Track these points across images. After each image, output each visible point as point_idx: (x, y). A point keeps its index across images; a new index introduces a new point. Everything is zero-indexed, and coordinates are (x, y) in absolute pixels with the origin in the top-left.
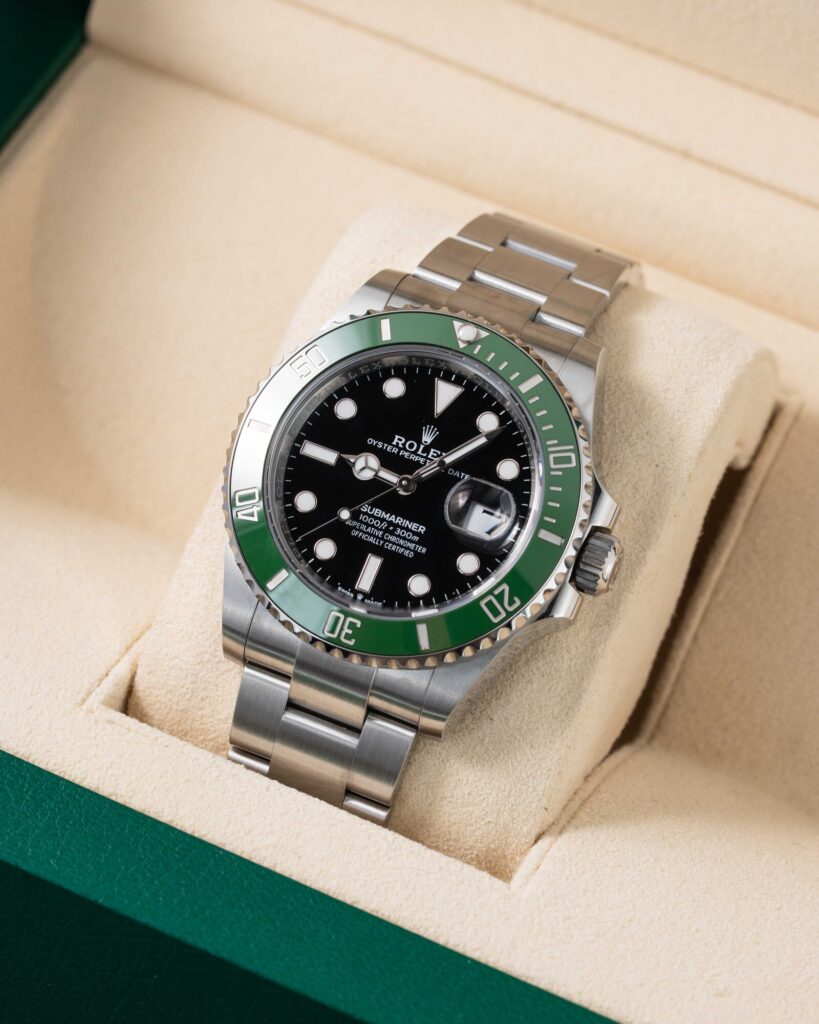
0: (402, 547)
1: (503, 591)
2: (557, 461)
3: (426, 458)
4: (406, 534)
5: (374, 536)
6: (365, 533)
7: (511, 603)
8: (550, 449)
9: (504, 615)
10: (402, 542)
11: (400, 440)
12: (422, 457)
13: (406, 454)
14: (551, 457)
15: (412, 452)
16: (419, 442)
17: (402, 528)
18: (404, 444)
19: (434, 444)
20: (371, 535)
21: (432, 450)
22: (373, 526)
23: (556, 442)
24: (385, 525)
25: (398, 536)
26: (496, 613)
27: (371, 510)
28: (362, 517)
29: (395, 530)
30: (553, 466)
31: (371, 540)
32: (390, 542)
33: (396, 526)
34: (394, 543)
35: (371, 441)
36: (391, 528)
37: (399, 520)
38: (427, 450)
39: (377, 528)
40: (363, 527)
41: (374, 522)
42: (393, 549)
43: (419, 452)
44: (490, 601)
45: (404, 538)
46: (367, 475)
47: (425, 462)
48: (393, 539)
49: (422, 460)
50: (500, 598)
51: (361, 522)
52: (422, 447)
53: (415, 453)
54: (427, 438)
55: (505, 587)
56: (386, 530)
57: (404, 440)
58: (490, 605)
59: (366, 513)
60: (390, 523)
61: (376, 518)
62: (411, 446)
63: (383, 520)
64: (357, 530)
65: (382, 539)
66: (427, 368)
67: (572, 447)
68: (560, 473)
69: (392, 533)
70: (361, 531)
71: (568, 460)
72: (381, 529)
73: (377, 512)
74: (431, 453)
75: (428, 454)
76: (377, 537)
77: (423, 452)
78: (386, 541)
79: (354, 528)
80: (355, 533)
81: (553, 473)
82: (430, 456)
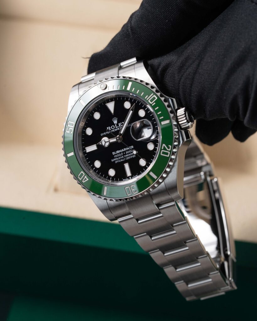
0: (131, 156)
1: (164, 146)
2: (151, 101)
3: (119, 127)
4: (129, 152)
5: (122, 159)
6: (119, 160)
7: (169, 148)
8: (147, 99)
9: (169, 153)
10: (130, 155)
11: (109, 128)
12: (118, 128)
13: (113, 130)
14: (149, 101)
15: (114, 129)
16: (114, 125)
17: (127, 151)
18: (111, 128)
19: (118, 122)
20: (121, 159)
21: (119, 124)
22: (119, 156)
23: (147, 96)
24: (122, 154)
25: (128, 154)
26: (167, 154)
27: (116, 153)
28: (115, 156)
29: (126, 153)
30: (151, 103)
31: (122, 160)
32: (127, 157)
33: (125, 151)
34: (128, 157)
35: (102, 135)
36: (124, 153)
37: (125, 149)
38: (118, 125)
39: (121, 156)
40: (117, 159)
41: (119, 155)
42: (129, 158)
43: (116, 127)
44: (163, 152)
45: (130, 153)
46: (107, 144)
47: (120, 129)
48: (127, 155)
49: (118, 129)
50: (165, 149)
51: (116, 158)
52: (116, 125)
53: (115, 128)
54: (115, 122)
55: (164, 145)
56: (124, 155)
57: (110, 127)
58: (163, 153)
59: (115, 154)
60: (123, 152)
61: (118, 154)
62: (113, 127)
63: (120, 153)
64: (116, 161)
65: (124, 158)
66: (101, 104)
67: (153, 94)
68: (155, 103)
69: (126, 154)
70: (117, 160)
71: (154, 98)
72: (122, 156)
73: (118, 152)
74: (119, 125)
75: (119, 126)
76: (123, 158)
77: (117, 126)
78: (125, 158)
79: (115, 161)
80: (116, 162)
81: (153, 105)
82: (120, 126)
